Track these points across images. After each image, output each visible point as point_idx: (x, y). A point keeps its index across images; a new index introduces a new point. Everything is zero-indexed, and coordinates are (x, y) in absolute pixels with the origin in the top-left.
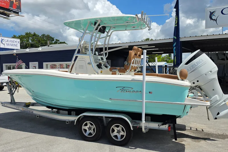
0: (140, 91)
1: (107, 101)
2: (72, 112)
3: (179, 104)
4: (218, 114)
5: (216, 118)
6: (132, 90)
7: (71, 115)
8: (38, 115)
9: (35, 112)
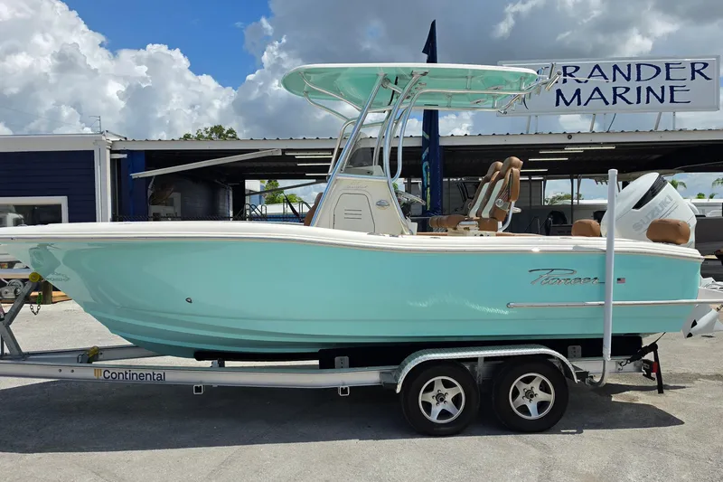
0: (596, 278)
1: (497, 311)
2: (337, 359)
3: (686, 303)
4: (695, 324)
5: (690, 335)
6: (572, 277)
7: (334, 368)
8: (198, 383)
9: (171, 377)
